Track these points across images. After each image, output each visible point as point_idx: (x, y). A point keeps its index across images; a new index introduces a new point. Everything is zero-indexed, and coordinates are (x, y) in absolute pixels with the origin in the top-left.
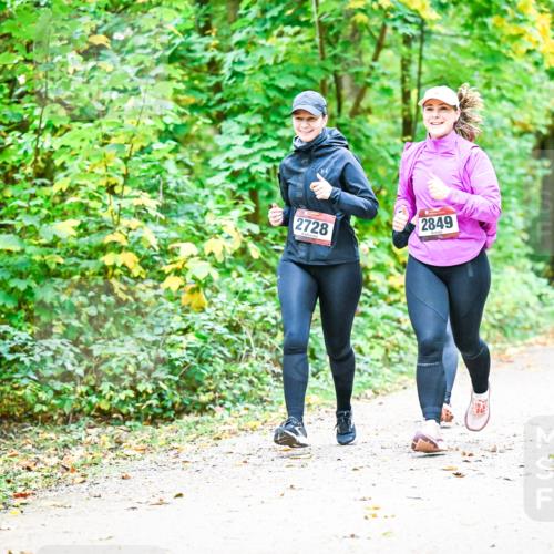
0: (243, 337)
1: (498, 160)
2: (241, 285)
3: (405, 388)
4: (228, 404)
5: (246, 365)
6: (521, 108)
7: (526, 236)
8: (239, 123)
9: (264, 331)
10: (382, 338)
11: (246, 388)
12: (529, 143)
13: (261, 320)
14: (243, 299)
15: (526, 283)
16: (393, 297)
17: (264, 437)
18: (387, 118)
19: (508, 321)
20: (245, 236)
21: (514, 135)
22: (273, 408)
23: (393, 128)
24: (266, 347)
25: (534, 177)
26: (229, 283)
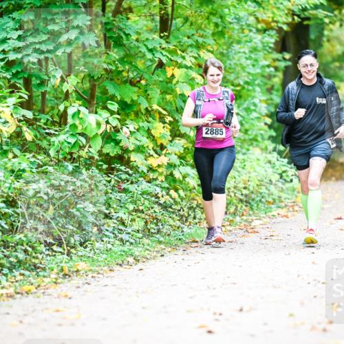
0: (19, 211)
1: (245, 53)
2: (16, 164)
3: (162, 256)
4: (5, 271)
5: (22, 236)
6: (264, 8)
7: (269, 121)
8: (14, 19)
9: (37, 205)
10: (142, 212)
11: (21, 256)
12: (271, 39)
13: (34, 196)
14: (18, 177)
15: (270, 162)
16: (151, 175)
17: (37, 300)
18: (146, 16)
19: (253, 196)
20: (20, 121)
21: (258, 30)
22: (46, 274)
23: (151, 25)
24: (39, 219)
25: (276, 69)
26: (6, 163)
